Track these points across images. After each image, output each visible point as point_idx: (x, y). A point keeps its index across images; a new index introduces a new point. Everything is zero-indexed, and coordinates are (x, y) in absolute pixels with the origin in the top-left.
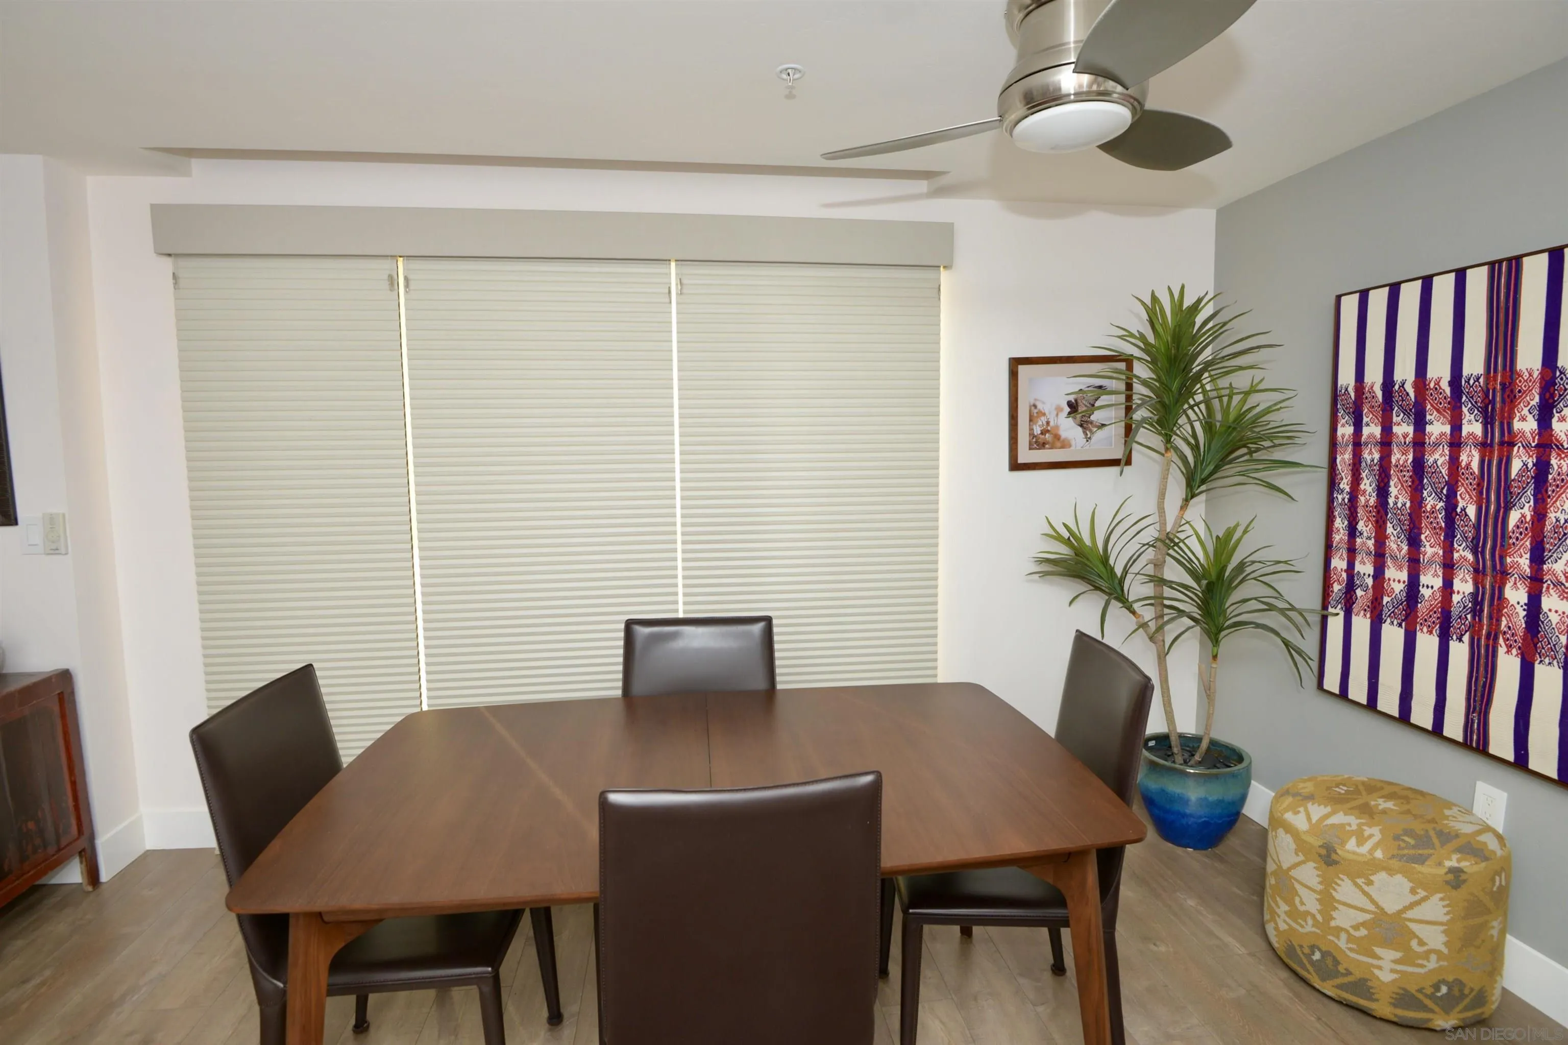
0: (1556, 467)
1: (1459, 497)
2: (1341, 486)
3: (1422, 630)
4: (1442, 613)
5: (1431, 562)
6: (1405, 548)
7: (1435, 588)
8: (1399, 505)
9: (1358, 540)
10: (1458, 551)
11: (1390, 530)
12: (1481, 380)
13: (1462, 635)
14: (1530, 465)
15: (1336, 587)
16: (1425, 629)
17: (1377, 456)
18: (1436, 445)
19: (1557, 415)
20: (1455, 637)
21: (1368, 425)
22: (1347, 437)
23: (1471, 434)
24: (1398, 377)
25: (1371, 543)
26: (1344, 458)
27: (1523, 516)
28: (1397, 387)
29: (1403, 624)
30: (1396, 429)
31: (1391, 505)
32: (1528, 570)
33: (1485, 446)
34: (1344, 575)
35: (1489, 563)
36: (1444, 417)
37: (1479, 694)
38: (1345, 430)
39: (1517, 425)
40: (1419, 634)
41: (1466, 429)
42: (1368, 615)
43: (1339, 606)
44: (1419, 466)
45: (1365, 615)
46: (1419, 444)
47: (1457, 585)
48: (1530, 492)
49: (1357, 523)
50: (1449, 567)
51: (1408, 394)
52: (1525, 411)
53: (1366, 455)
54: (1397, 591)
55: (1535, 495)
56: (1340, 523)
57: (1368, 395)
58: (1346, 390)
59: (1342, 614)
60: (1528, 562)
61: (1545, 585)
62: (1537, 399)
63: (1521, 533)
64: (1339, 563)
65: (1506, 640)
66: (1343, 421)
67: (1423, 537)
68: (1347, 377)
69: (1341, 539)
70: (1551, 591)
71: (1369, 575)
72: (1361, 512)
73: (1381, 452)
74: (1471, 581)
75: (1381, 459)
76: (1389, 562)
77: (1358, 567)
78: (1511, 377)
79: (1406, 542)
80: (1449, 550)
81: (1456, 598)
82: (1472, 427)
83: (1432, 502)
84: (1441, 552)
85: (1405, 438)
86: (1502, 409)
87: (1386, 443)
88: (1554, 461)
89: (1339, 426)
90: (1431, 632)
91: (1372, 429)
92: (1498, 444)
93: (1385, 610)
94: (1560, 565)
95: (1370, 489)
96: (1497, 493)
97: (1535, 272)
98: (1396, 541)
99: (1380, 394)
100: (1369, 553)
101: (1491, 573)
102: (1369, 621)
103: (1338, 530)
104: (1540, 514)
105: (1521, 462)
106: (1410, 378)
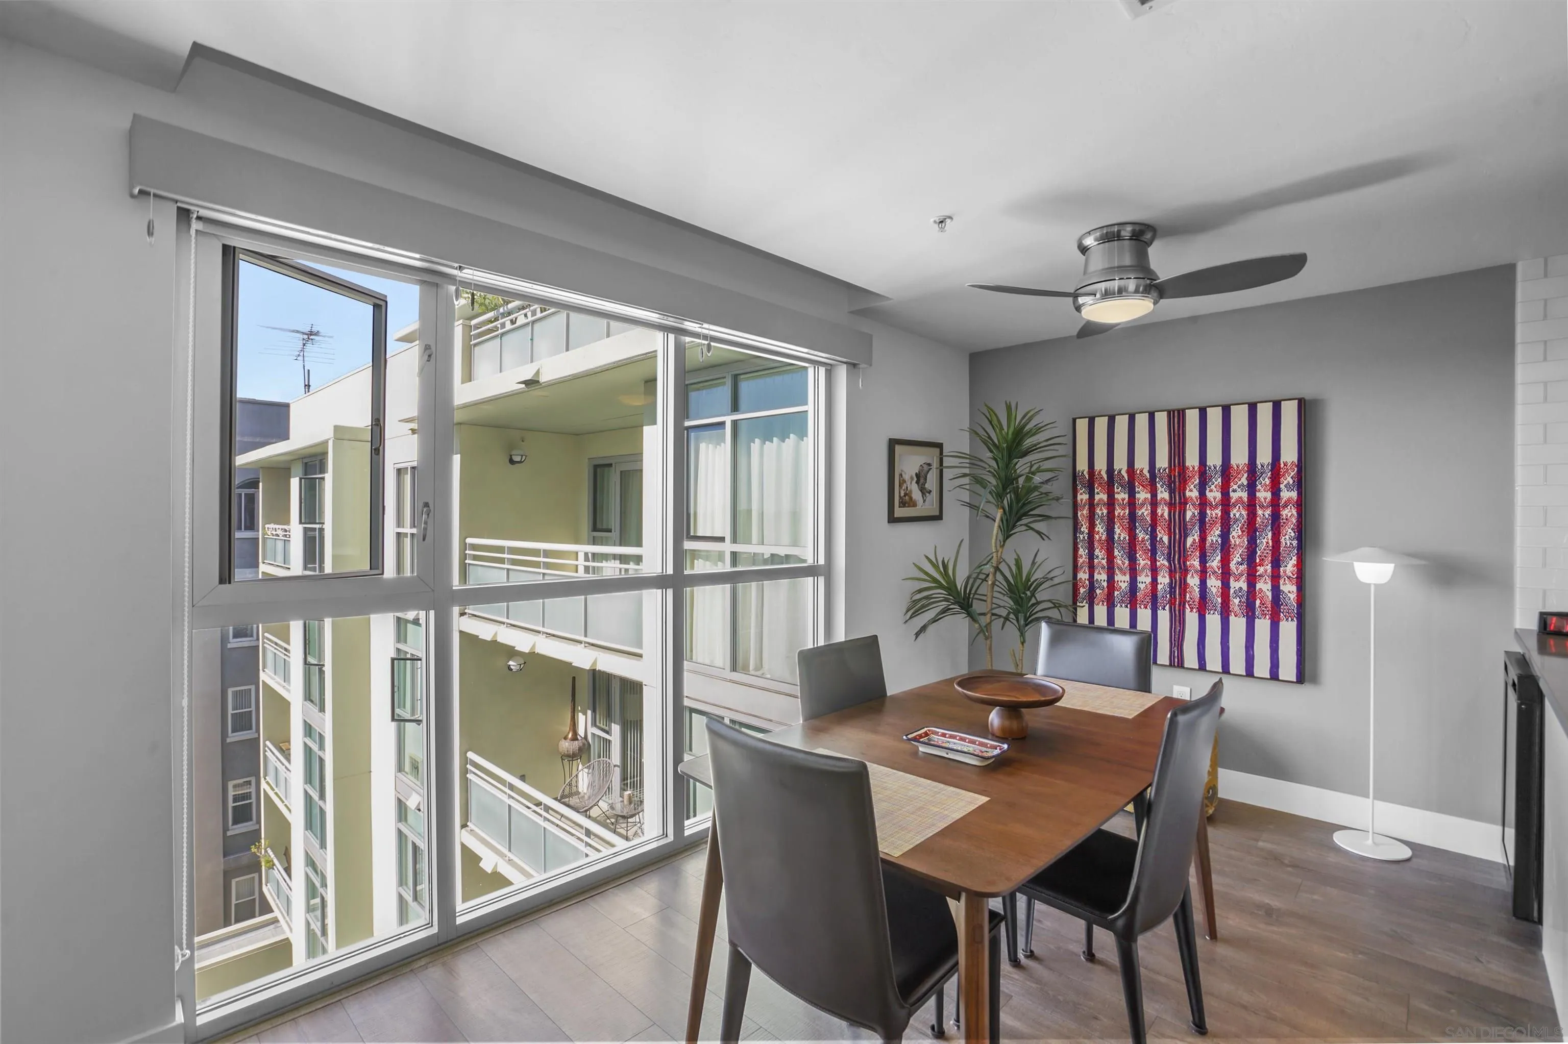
0: (1209, 515)
1: (1158, 532)
2: (1082, 530)
3: (1140, 607)
4: (1152, 596)
5: (1143, 569)
6: (1127, 562)
7: (1147, 583)
8: (1122, 539)
9: (1096, 561)
10: (1159, 561)
11: (1116, 553)
12: (1167, 470)
13: (1165, 606)
14: (1196, 514)
15: (1082, 590)
16: (1142, 607)
17: (1105, 511)
18: (1143, 505)
19: (1208, 489)
20: (1160, 608)
21: (1098, 494)
22: (1084, 501)
23: (1162, 499)
24: (1116, 467)
25: (1104, 562)
26: (1083, 513)
27: (1194, 540)
28: (1116, 473)
29: (1129, 606)
30: (1116, 496)
31: (1117, 539)
32: (1199, 567)
33: (1171, 505)
34: (1087, 582)
35: (1177, 566)
36: (1147, 489)
37: (1177, 636)
38: (1083, 497)
39: (1188, 494)
40: (1139, 610)
41: (1159, 496)
42: (1105, 604)
43: (1085, 601)
44: (1133, 517)
45: (1103, 604)
46: (1132, 504)
47: (1160, 580)
48: (1197, 528)
49: (1094, 551)
50: (1154, 571)
51: (1123, 477)
52: (1192, 486)
53: (1098, 511)
54: (1123, 588)
55: (1200, 529)
56: (1083, 552)
57: (1097, 476)
58: (1083, 473)
59: (1087, 605)
60: (1198, 563)
61: (1208, 574)
62: (1198, 481)
63: (1194, 549)
64: (1083, 576)
65: (1189, 605)
66: (1082, 491)
67: (1138, 555)
68: (1082, 465)
69: (1084, 562)
70: (1212, 577)
71: (1104, 581)
72: (1096, 544)
73: (1108, 509)
74: (1168, 577)
75: (1108, 513)
76: (1117, 571)
77: (1096, 576)
78: (1183, 469)
79: (1127, 559)
80: (1153, 560)
81: (1160, 587)
82: (1163, 494)
83: (1142, 536)
84: (1149, 563)
85: (1123, 501)
86: (1180, 486)
87: (1111, 504)
88: (1208, 512)
89: (1079, 494)
90: (1146, 608)
91: (1101, 496)
92: (1178, 504)
93: (1116, 599)
94: (1215, 563)
95: (1101, 531)
96: (1179, 529)
97: (1192, 417)
98: (1121, 559)
99: (1105, 476)
100: (1103, 568)
101: (1179, 571)
102: (1105, 607)
103: (1081, 556)
104: (1203, 539)
105: (1191, 512)
106: (1125, 468)
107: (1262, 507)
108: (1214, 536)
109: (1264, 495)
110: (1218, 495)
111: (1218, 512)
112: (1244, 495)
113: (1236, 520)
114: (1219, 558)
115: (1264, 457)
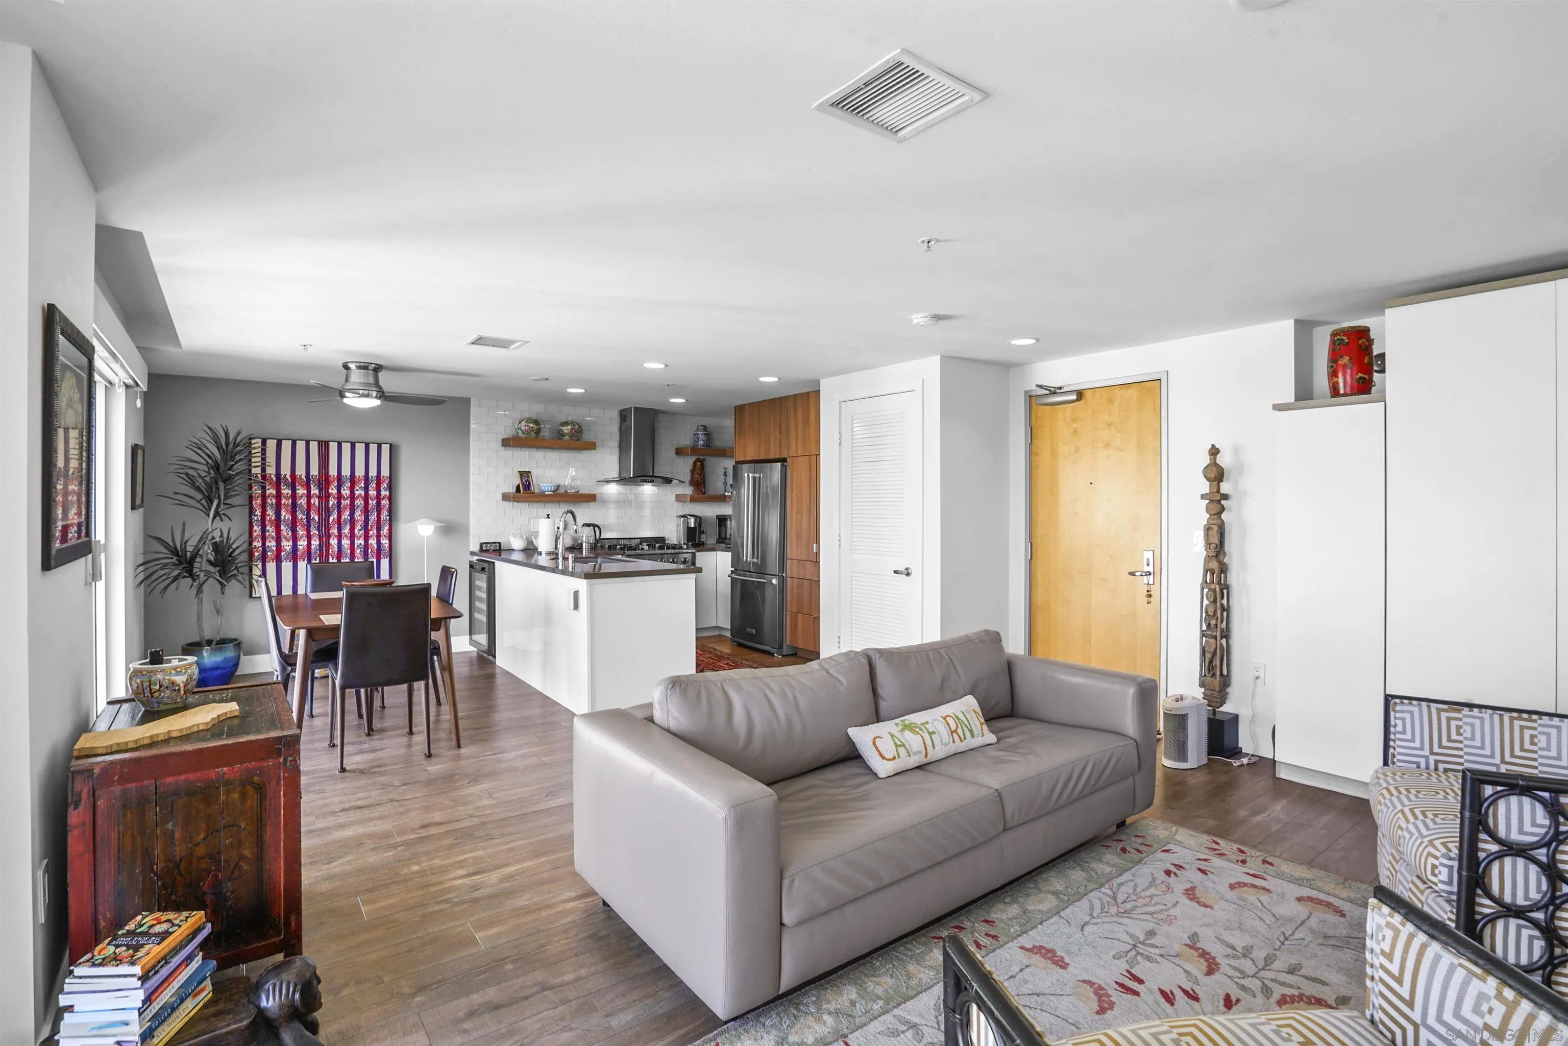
1: (311, 514)
2: (256, 513)
4: (308, 553)
5: (302, 537)
6: (290, 533)
7: (304, 545)
8: (286, 518)
9: (267, 534)
10: (312, 531)
11: (282, 527)
12: (317, 477)
13: (316, 558)
14: (335, 503)
15: (256, 554)
16: (302, 560)
17: (274, 501)
18: (301, 497)
19: (342, 488)
21: (269, 489)
22: (258, 494)
23: (314, 494)
24: (283, 473)
25: (274, 534)
26: (257, 502)
27: (334, 518)
28: (282, 476)
29: (292, 561)
30: (282, 491)
32: (337, 534)
33: (320, 498)
34: (261, 549)
35: (324, 534)
36: (304, 488)
38: (257, 491)
39: (330, 491)
40: (299, 562)
41: (312, 492)
42: (274, 561)
43: (259, 561)
44: (294, 505)
46: (294, 496)
47: (313, 542)
48: (336, 511)
49: (266, 527)
50: (309, 538)
51: (287, 479)
52: (333, 487)
53: (269, 501)
54: (288, 550)
56: (257, 529)
57: (268, 478)
58: (257, 475)
59: (261, 563)
60: (336, 531)
61: (342, 537)
62: (336, 484)
63: (334, 523)
64: (257, 544)
65: (332, 556)
66: (256, 488)
67: (297, 529)
68: (256, 470)
69: (257, 535)
70: (345, 538)
71: (274, 546)
72: (267, 523)
73: (276, 499)
74: (318, 540)
75: (277, 502)
76: (283, 539)
77: (268, 544)
79: (290, 531)
80: (308, 531)
81: (313, 547)
82: (315, 491)
83: (300, 516)
84: (306, 533)
86: (325, 486)
87: (279, 496)
88: (342, 502)
89: (253, 490)
90: (304, 561)
91: (271, 491)
92: (324, 497)
93: (283, 558)
94: (346, 530)
95: (271, 514)
96: (325, 512)
97: (333, 447)
98: (285, 531)
99: (274, 479)
100: (273, 538)
101: (325, 537)
102: (275, 563)
103: (256, 531)
104: (339, 517)
105: (332, 502)
106: (288, 474)
107: (371, 499)
108: (346, 515)
109: (373, 493)
110: (348, 492)
111: (348, 502)
112: (363, 493)
113: (358, 506)
114: (348, 528)
115: (373, 473)
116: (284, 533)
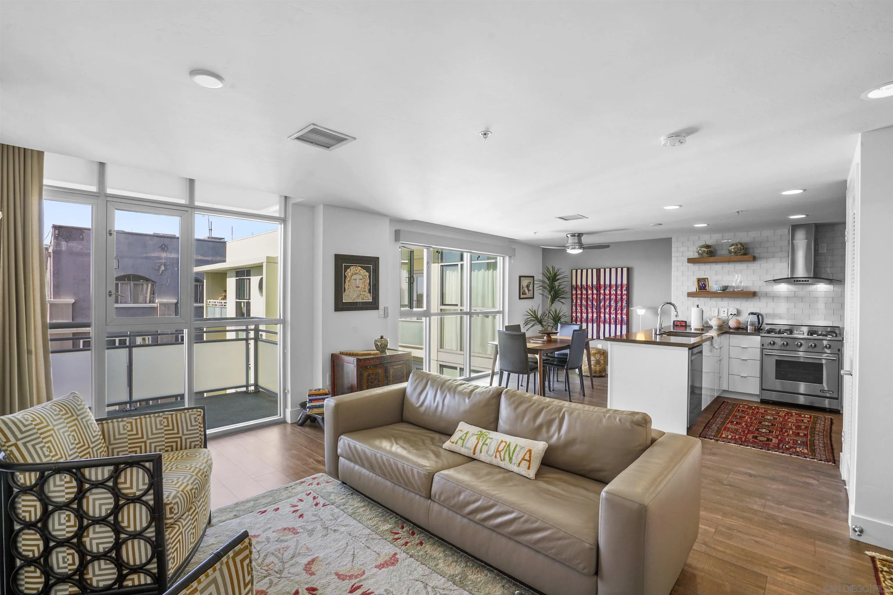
1: (593, 302)
2: (574, 301)
3: (589, 323)
4: (592, 320)
5: (590, 312)
9: (577, 310)
11: (583, 308)
12: (596, 285)
13: (595, 323)
14: (603, 297)
15: (574, 319)
18: (590, 294)
19: (606, 290)
25: (580, 311)
26: (574, 297)
27: (603, 304)
29: (586, 323)
30: (583, 292)
31: (583, 304)
33: (597, 295)
34: (575, 317)
35: (598, 311)
36: (591, 290)
37: (598, 331)
38: (574, 292)
39: (601, 292)
41: (594, 292)
42: (580, 322)
44: (587, 298)
46: (587, 294)
47: (594, 315)
49: (577, 308)
50: (593, 313)
51: (585, 287)
52: (602, 290)
53: (578, 296)
54: (585, 318)
55: (604, 301)
56: (574, 308)
57: (578, 286)
58: (574, 285)
60: (603, 310)
62: (603, 288)
63: (602, 307)
64: (574, 315)
65: (601, 322)
66: (574, 290)
67: (588, 309)
68: (574, 283)
70: (607, 314)
72: (578, 306)
75: (581, 297)
76: (583, 313)
77: (578, 315)
80: (592, 310)
81: (594, 317)
82: (595, 292)
83: (589, 303)
86: (599, 289)
87: (582, 294)
88: (606, 297)
90: (591, 323)
91: (579, 292)
92: (599, 294)
93: (583, 321)
94: (607, 310)
96: (599, 301)
97: (602, 271)
99: (580, 287)
101: (598, 313)
104: (605, 304)
106: (585, 284)
107: (618, 295)
108: (607, 303)
109: (619, 292)
110: (608, 292)
111: (608, 297)
112: (614, 292)
113: (613, 299)
115: (619, 282)
116: (583, 310)
